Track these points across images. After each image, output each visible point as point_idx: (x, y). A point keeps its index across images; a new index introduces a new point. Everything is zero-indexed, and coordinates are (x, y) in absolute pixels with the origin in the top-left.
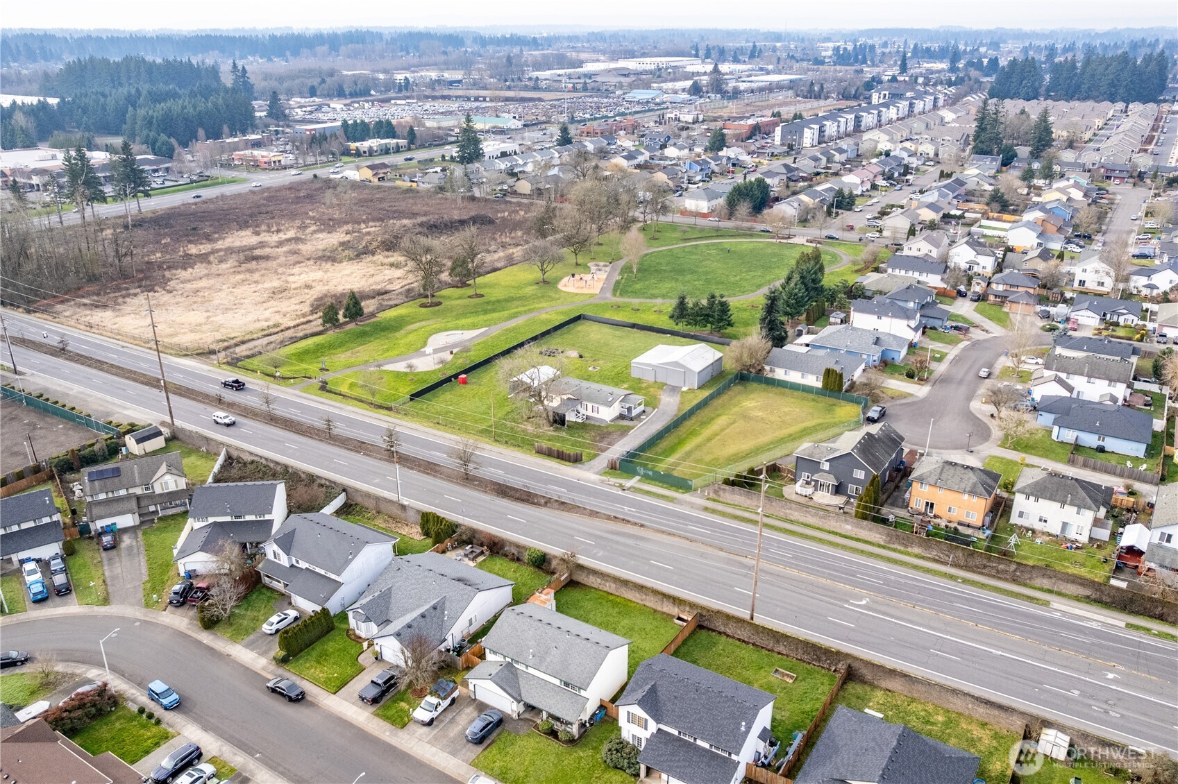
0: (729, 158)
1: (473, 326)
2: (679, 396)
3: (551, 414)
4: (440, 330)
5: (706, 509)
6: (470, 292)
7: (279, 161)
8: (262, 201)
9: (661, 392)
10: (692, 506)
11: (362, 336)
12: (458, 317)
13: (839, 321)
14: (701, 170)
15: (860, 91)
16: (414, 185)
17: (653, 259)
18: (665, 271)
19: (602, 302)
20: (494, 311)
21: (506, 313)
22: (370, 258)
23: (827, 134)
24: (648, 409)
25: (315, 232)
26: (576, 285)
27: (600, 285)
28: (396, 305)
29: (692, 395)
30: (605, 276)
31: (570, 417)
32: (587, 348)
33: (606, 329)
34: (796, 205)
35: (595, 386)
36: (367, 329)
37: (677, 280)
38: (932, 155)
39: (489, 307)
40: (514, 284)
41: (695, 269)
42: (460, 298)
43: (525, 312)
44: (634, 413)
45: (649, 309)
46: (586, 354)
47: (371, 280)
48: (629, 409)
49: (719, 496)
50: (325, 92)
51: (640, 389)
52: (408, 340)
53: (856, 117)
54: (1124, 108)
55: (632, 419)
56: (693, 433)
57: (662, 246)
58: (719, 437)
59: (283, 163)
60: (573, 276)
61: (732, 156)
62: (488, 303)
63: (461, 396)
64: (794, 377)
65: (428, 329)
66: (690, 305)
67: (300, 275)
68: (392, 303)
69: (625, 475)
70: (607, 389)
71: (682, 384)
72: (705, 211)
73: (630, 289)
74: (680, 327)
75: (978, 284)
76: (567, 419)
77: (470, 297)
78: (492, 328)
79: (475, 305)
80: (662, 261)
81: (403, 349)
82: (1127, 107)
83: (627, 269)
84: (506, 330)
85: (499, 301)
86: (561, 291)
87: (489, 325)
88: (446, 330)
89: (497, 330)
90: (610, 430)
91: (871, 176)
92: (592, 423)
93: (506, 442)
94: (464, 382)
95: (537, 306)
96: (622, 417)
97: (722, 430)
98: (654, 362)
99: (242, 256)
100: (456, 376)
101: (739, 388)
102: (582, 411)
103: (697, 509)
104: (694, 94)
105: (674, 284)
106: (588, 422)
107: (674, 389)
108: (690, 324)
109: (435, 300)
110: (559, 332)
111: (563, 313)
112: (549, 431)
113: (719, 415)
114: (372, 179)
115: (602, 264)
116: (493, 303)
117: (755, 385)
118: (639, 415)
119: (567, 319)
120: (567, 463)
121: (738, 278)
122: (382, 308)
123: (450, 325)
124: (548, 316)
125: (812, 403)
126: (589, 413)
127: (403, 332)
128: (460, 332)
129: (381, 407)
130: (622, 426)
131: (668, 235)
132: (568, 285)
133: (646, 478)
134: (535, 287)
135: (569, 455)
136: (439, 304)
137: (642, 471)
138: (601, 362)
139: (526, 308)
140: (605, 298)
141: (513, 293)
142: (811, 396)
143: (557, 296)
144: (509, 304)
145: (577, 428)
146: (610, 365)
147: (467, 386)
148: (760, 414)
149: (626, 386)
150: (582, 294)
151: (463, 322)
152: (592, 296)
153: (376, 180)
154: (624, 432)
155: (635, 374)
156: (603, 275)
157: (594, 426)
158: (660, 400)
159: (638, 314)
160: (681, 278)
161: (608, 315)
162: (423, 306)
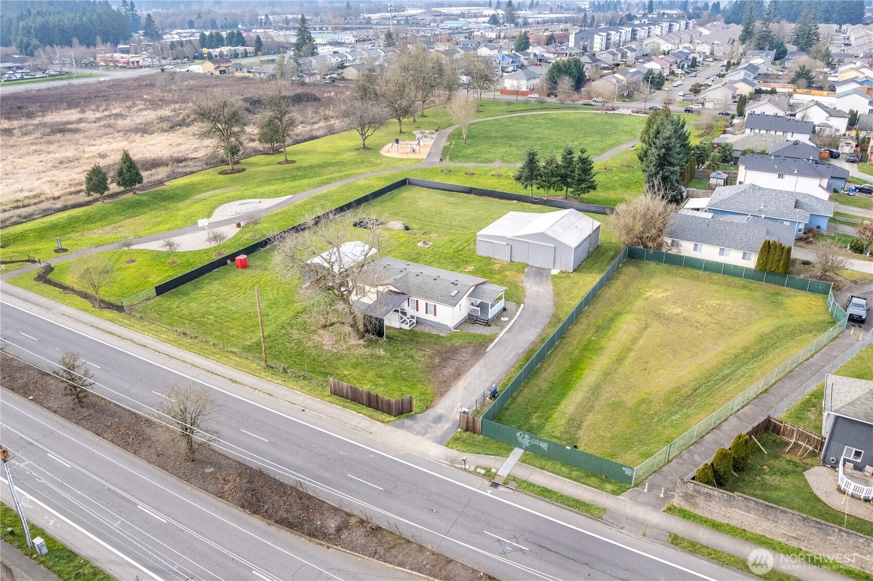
0: (535, 55)
1: (277, 194)
2: (550, 282)
3: (360, 317)
4: (233, 199)
5: (675, 540)
6: (281, 158)
7: (138, 62)
8: (104, 88)
9: (523, 277)
10: (643, 529)
11: (137, 206)
12: (260, 184)
13: (722, 182)
14: (513, 62)
15: (624, 20)
16: (251, 75)
17: (481, 127)
18: (496, 137)
19: (431, 167)
20: (305, 177)
21: (317, 180)
22: (184, 129)
23: (612, 40)
24: (511, 306)
25: (141, 110)
26: (401, 151)
27: (427, 150)
28: (192, 173)
29: (568, 281)
30: (431, 143)
31: (392, 321)
32: (414, 218)
33: (437, 196)
34: (614, 81)
35: (431, 272)
36: (144, 198)
37: (511, 146)
38: (708, 53)
39: (299, 174)
40: (332, 150)
41: (528, 135)
42: (268, 164)
43: (341, 178)
44: (492, 312)
45: (486, 173)
46: (412, 225)
47: (176, 149)
48: (483, 307)
49: (695, 505)
50: (201, 25)
51: (492, 272)
52: (189, 211)
53: (632, 30)
54: (838, 29)
55: (487, 324)
56: (590, 349)
57: (488, 117)
58: (632, 354)
59: (141, 63)
60: (397, 141)
61: (537, 53)
62: (298, 169)
63: (234, 286)
64: (709, 253)
65: (220, 197)
66: (542, 164)
67: (101, 145)
68: (187, 170)
69: (493, 446)
70: (447, 275)
71: (551, 267)
72: (524, 89)
73: (460, 154)
74: (533, 191)
75: (848, 144)
76: (386, 323)
77: (280, 163)
78: (297, 195)
79: (283, 172)
80: (490, 128)
81: (179, 222)
82: (840, 28)
83: (457, 135)
84: (314, 198)
85: (311, 167)
86: (384, 156)
87: (295, 193)
88: (240, 199)
89: (302, 198)
90: (457, 342)
91: (668, 65)
92: (426, 330)
93: (285, 371)
94: (244, 265)
95: (355, 171)
96: (471, 319)
97: (634, 340)
98: (509, 234)
99: (48, 130)
100: (232, 257)
101: (631, 270)
102: (410, 311)
103: (656, 539)
104: (493, 24)
105: (508, 149)
106: (419, 329)
107: (540, 273)
108: (542, 187)
109: (237, 167)
110: (379, 199)
111: (385, 179)
112: (356, 346)
113: (619, 314)
114: (214, 72)
115: (427, 132)
116: (305, 169)
117: (652, 265)
118: (498, 316)
119: (389, 184)
120: (385, 417)
121: (576, 143)
122: (173, 176)
123: (248, 193)
124: (367, 182)
125: (745, 292)
126: (422, 314)
127: (188, 201)
128: (257, 200)
129: (110, 306)
130: (474, 336)
131: (492, 108)
132: (391, 151)
133: (535, 455)
134: (353, 153)
135: (389, 403)
136: (244, 170)
137: (526, 440)
138: (434, 235)
139: (342, 174)
140: (433, 163)
141: (329, 158)
142: (739, 281)
143: (379, 161)
144: (323, 170)
145: (403, 342)
146: (447, 238)
147: (247, 271)
148: (679, 310)
149: (471, 268)
150: (407, 159)
151: (266, 189)
152: (419, 160)
153: (218, 73)
154: (480, 347)
155: (482, 251)
156: (429, 142)
157: (430, 336)
158: (523, 290)
159: (474, 178)
160: (514, 143)
161: (440, 179)
162: (221, 173)
